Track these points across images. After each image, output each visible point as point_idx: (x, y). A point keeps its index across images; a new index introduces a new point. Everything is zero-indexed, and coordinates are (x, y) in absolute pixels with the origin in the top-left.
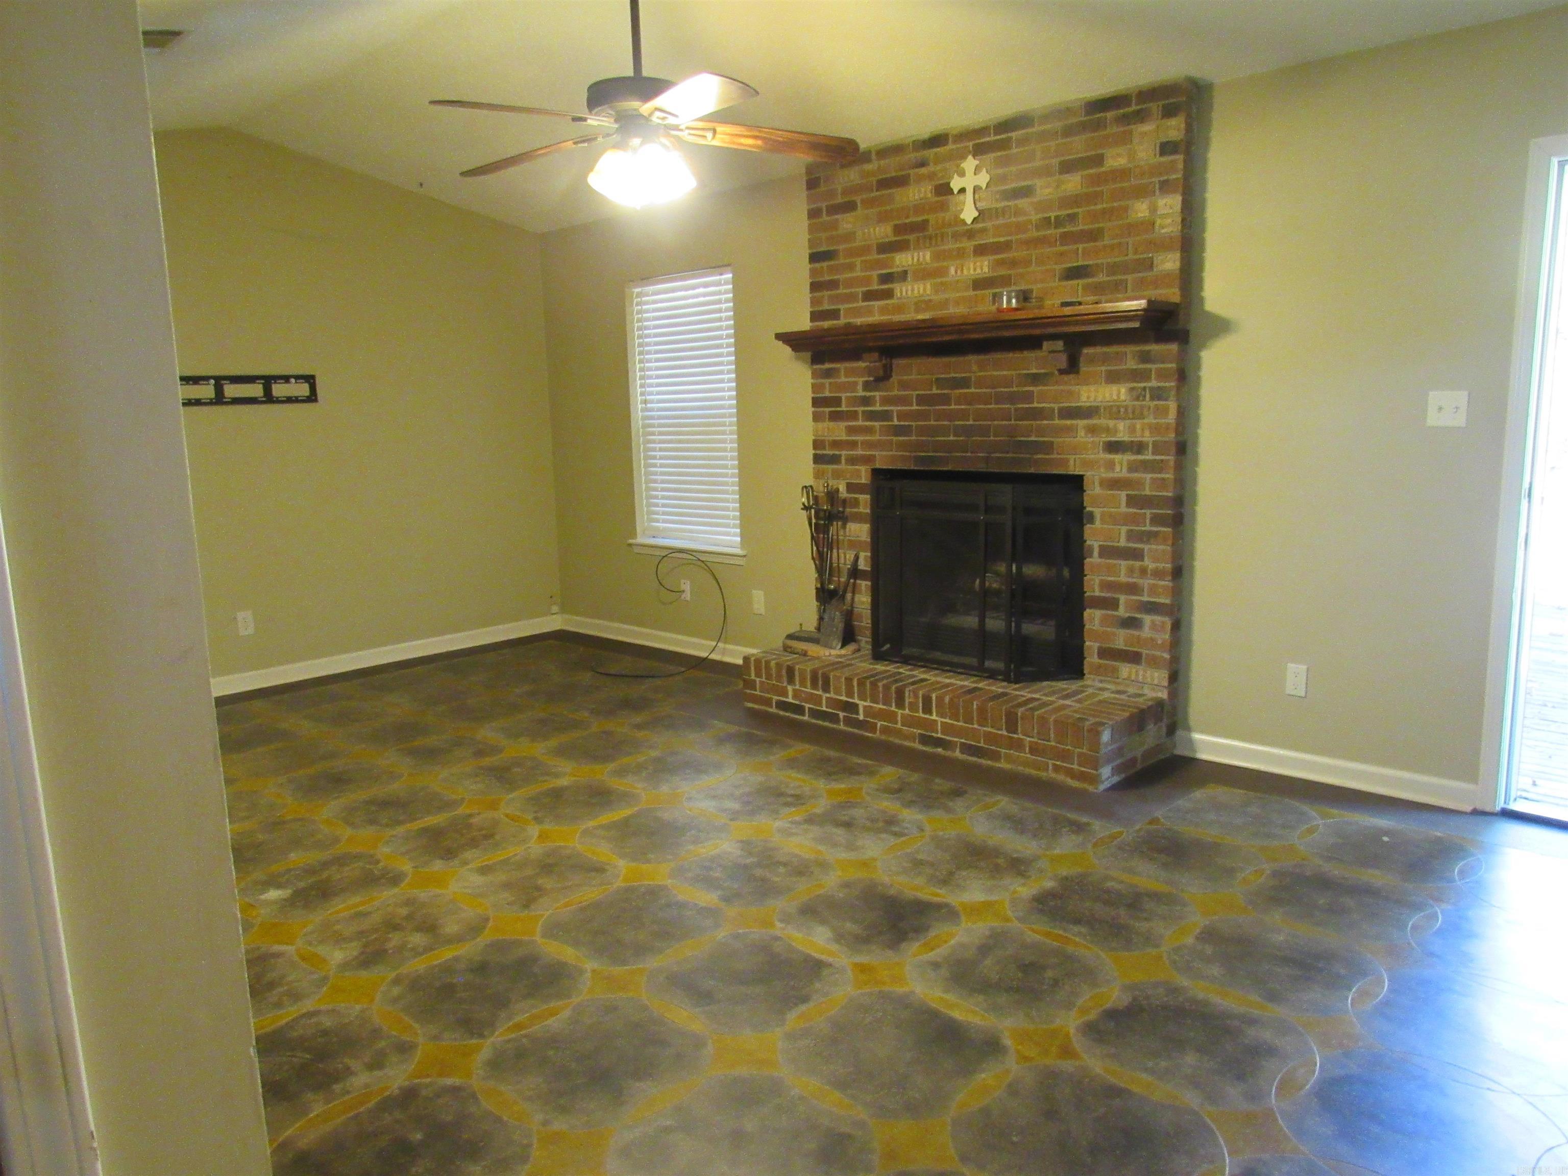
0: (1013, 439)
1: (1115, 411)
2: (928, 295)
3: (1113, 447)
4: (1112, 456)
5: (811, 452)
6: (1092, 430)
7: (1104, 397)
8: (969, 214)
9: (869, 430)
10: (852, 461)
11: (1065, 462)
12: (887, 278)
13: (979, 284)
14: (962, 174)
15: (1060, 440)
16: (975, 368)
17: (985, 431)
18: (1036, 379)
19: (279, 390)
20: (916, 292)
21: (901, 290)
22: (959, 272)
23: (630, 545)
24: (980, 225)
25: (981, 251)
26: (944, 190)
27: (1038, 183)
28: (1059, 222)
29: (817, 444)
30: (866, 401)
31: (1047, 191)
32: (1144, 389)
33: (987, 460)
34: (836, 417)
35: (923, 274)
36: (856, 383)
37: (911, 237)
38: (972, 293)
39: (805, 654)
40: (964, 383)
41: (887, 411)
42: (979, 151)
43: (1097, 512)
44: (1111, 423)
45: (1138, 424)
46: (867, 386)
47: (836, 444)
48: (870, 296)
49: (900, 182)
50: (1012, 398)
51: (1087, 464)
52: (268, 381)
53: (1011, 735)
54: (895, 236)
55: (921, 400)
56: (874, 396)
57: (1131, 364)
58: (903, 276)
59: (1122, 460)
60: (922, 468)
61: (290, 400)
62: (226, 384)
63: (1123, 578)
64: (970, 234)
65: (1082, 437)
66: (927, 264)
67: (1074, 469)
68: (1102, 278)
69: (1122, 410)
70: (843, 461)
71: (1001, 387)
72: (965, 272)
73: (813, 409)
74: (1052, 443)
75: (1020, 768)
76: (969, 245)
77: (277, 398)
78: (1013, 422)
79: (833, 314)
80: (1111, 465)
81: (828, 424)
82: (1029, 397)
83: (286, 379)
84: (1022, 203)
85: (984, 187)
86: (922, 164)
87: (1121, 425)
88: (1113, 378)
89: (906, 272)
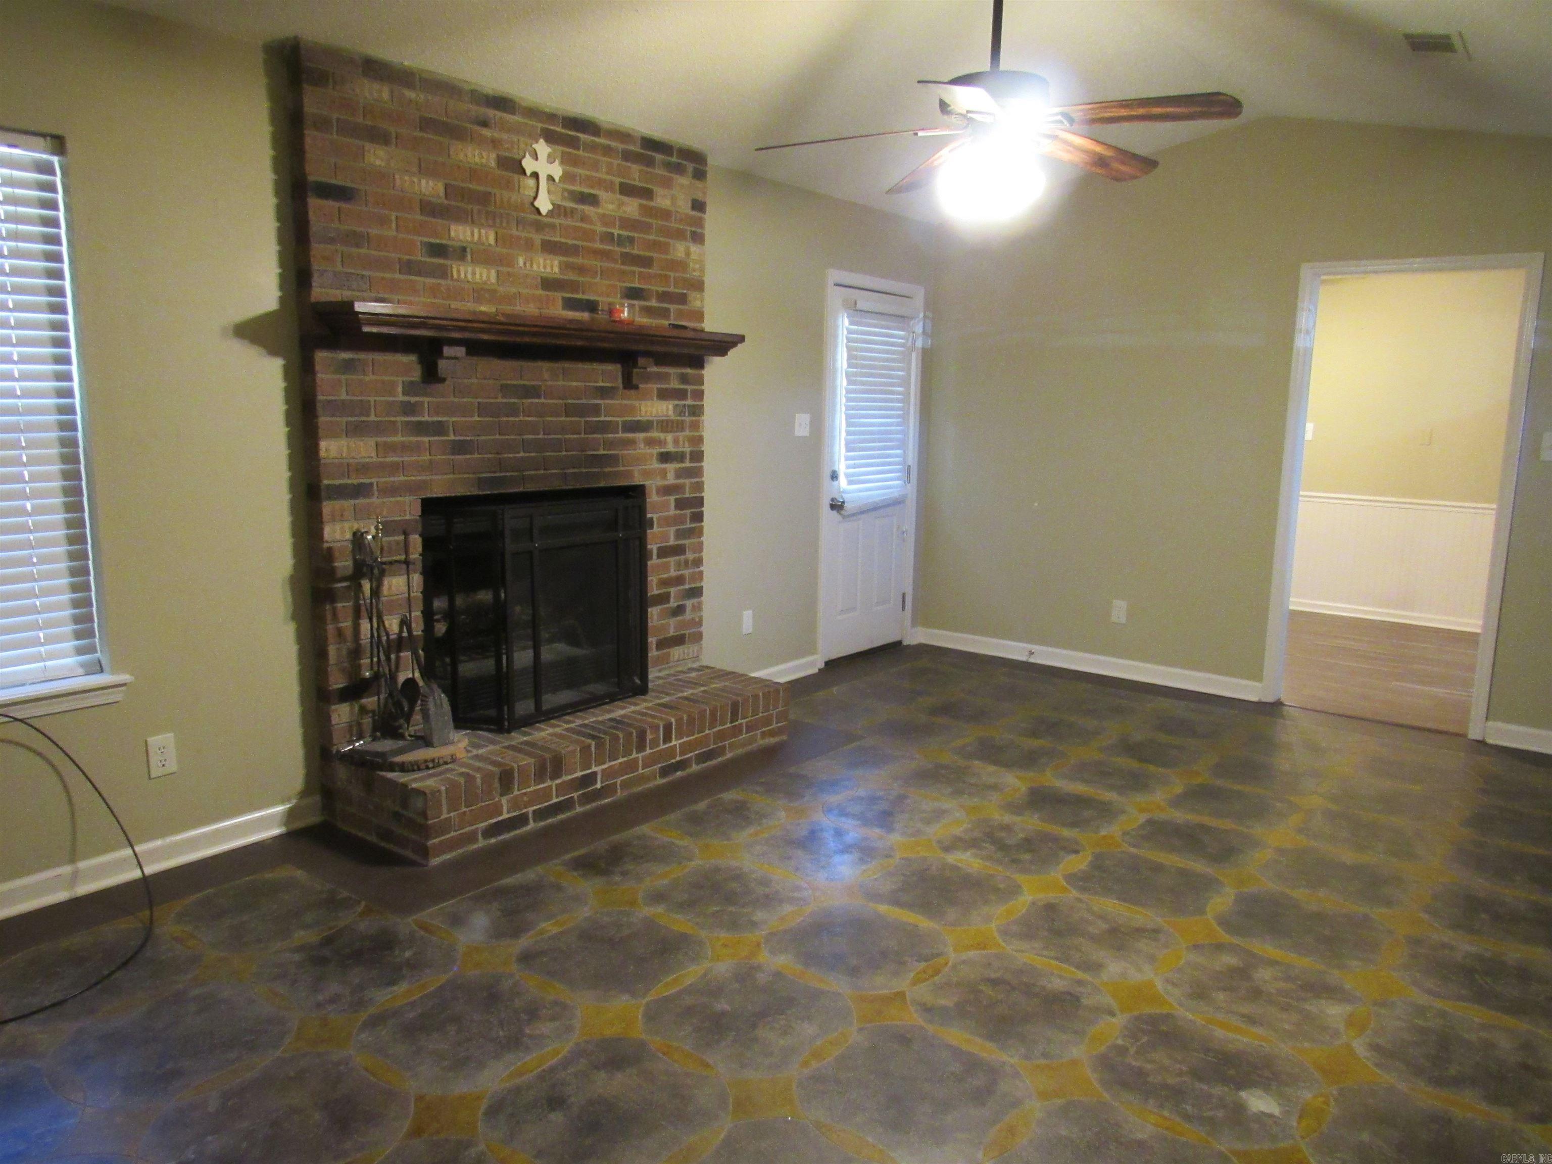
0: (584, 453)
1: (666, 426)
2: (492, 284)
3: (665, 457)
4: (664, 466)
6: (650, 442)
7: (657, 413)
8: (543, 204)
9: (416, 448)
10: (392, 490)
11: (629, 474)
12: (438, 250)
13: (548, 284)
14: (534, 156)
15: (625, 452)
16: (546, 376)
17: (556, 445)
18: (603, 392)
20: (478, 276)
21: (459, 271)
22: (528, 265)
24: (549, 219)
25: (550, 248)
26: (513, 165)
27: (602, 194)
28: (621, 241)
30: (408, 409)
31: (611, 207)
32: (684, 406)
34: (361, 429)
35: (485, 257)
36: (393, 385)
37: (471, 208)
38: (540, 292)
40: (530, 392)
41: (440, 422)
42: (550, 138)
43: (655, 517)
44: (662, 436)
45: (681, 435)
46: (409, 389)
47: (365, 469)
48: (410, 267)
49: (456, 133)
50: (582, 411)
51: (647, 474)
54: (446, 198)
55: (483, 409)
56: (423, 403)
57: (675, 384)
58: (461, 253)
59: (671, 467)
60: (489, 492)
63: (673, 573)
64: (543, 226)
65: (642, 449)
66: (490, 245)
67: (637, 480)
68: (653, 303)
69: (670, 424)
70: (375, 492)
71: (571, 399)
72: (535, 267)
74: (618, 455)
76: (537, 238)
78: (583, 436)
80: (664, 473)
81: (351, 441)
82: (596, 410)
84: (588, 209)
85: (557, 178)
86: (485, 124)
87: (669, 437)
88: (664, 395)
89: (464, 249)
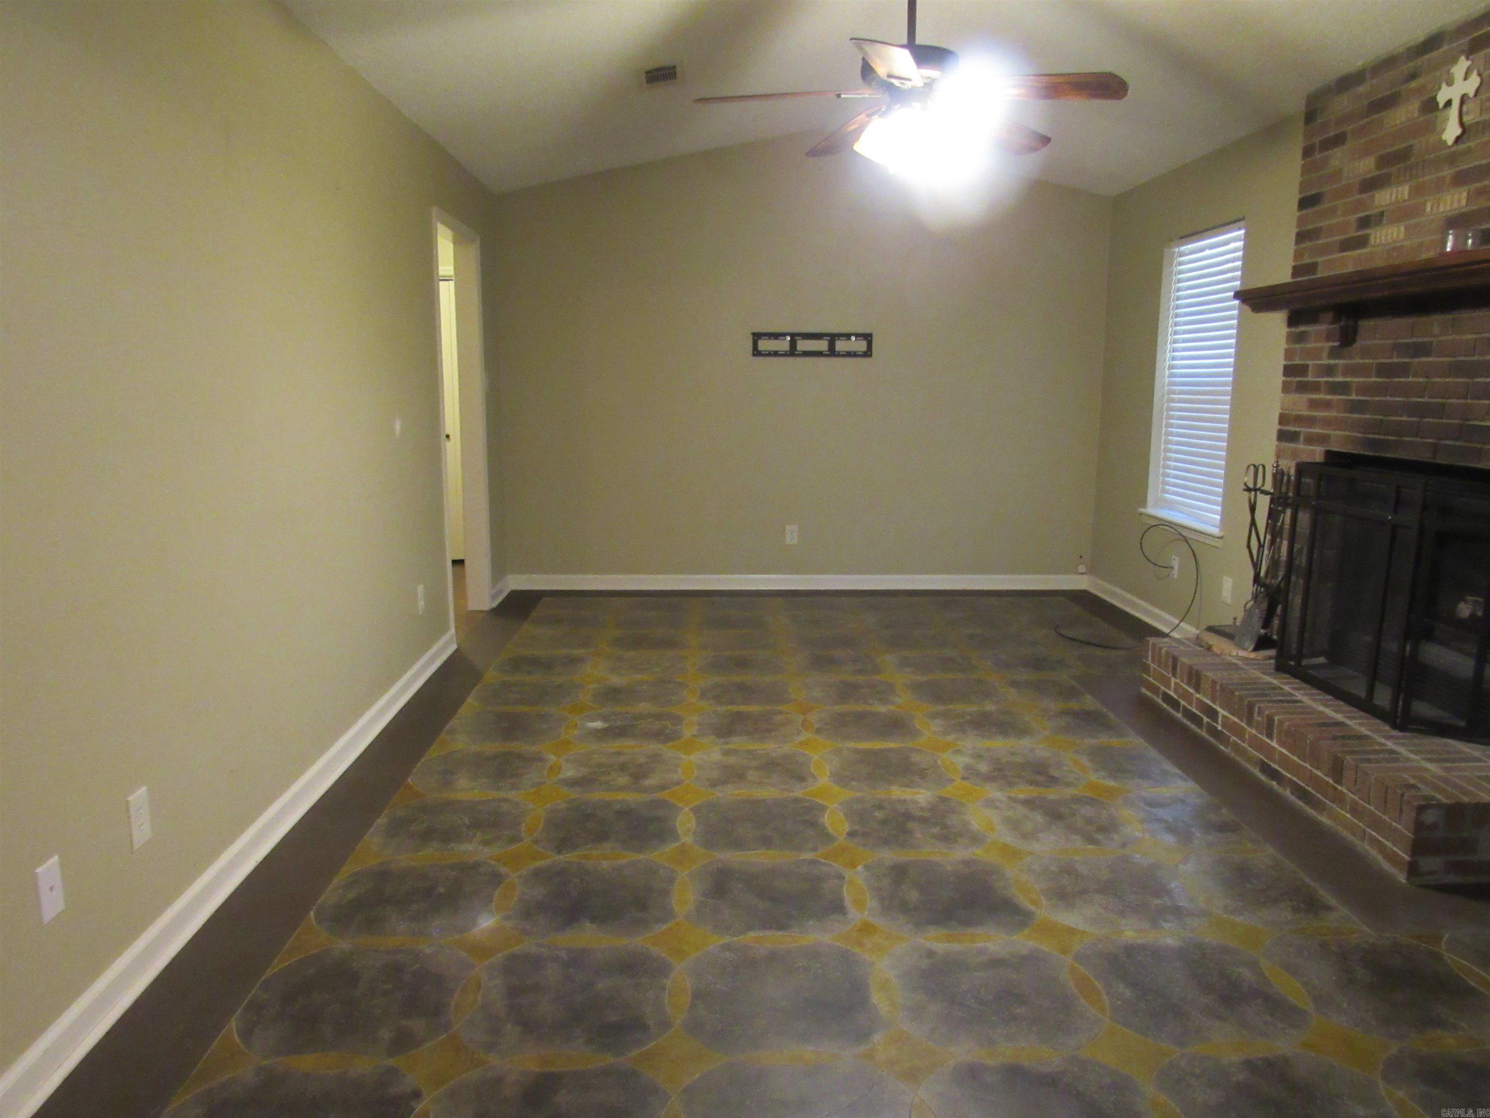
2: (1401, 241)
5: (1275, 427)
8: (1451, 132)
9: (1328, 405)
10: (1311, 440)
12: (1365, 223)
13: (1453, 222)
14: (1450, 83)
16: (1437, 330)
17: (1440, 410)
19: (840, 345)
20: (1389, 237)
21: (1376, 236)
22: (1435, 208)
23: (1141, 514)
24: (1462, 147)
25: (1460, 179)
26: (1431, 106)
29: (1283, 419)
30: (1329, 370)
33: (1435, 448)
34: (1302, 388)
35: (1399, 214)
36: (1322, 349)
37: (1393, 170)
39: (1209, 648)
40: (1421, 350)
41: (1347, 382)
42: (1471, 51)
46: (1333, 353)
47: (1299, 420)
48: (1347, 245)
49: (1391, 102)
50: (1472, 370)
52: (833, 338)
53: (1336, 785)
54: (1377, 169)
55: (1380, 370)
56: (1337, 365)
58: (1380, 218)
60: (1370, 454)
61: (849, 354)
62: (799, 340)
64: (1452, 158)
66: (1404, 201)
70: (1302, 439)
71: (1460, 356)
72: (1442, 208)
73: (1284, 378)
75: (1340, 829)
76: (1448, 172)
77: (839, 352)
78: (1469, 401)
79: (1311, 268)
81: (1296, 397)
83: (848, 336)
85: (1471, 94)
86: (1413, 76)
89: (1382, 214)
